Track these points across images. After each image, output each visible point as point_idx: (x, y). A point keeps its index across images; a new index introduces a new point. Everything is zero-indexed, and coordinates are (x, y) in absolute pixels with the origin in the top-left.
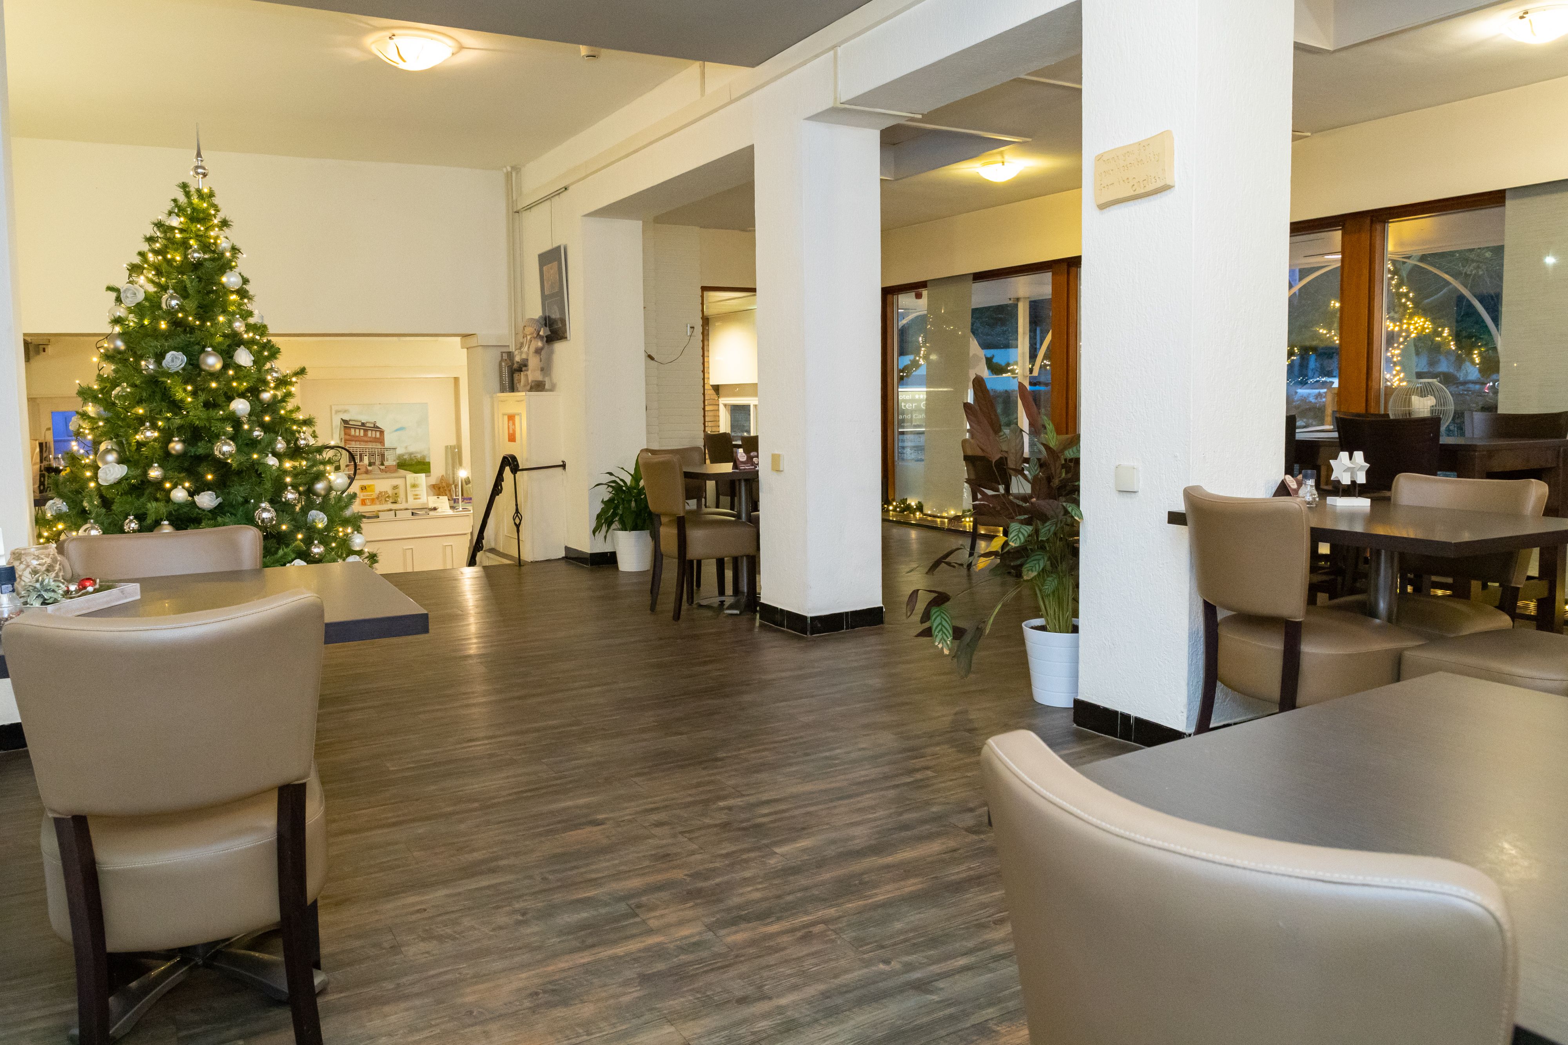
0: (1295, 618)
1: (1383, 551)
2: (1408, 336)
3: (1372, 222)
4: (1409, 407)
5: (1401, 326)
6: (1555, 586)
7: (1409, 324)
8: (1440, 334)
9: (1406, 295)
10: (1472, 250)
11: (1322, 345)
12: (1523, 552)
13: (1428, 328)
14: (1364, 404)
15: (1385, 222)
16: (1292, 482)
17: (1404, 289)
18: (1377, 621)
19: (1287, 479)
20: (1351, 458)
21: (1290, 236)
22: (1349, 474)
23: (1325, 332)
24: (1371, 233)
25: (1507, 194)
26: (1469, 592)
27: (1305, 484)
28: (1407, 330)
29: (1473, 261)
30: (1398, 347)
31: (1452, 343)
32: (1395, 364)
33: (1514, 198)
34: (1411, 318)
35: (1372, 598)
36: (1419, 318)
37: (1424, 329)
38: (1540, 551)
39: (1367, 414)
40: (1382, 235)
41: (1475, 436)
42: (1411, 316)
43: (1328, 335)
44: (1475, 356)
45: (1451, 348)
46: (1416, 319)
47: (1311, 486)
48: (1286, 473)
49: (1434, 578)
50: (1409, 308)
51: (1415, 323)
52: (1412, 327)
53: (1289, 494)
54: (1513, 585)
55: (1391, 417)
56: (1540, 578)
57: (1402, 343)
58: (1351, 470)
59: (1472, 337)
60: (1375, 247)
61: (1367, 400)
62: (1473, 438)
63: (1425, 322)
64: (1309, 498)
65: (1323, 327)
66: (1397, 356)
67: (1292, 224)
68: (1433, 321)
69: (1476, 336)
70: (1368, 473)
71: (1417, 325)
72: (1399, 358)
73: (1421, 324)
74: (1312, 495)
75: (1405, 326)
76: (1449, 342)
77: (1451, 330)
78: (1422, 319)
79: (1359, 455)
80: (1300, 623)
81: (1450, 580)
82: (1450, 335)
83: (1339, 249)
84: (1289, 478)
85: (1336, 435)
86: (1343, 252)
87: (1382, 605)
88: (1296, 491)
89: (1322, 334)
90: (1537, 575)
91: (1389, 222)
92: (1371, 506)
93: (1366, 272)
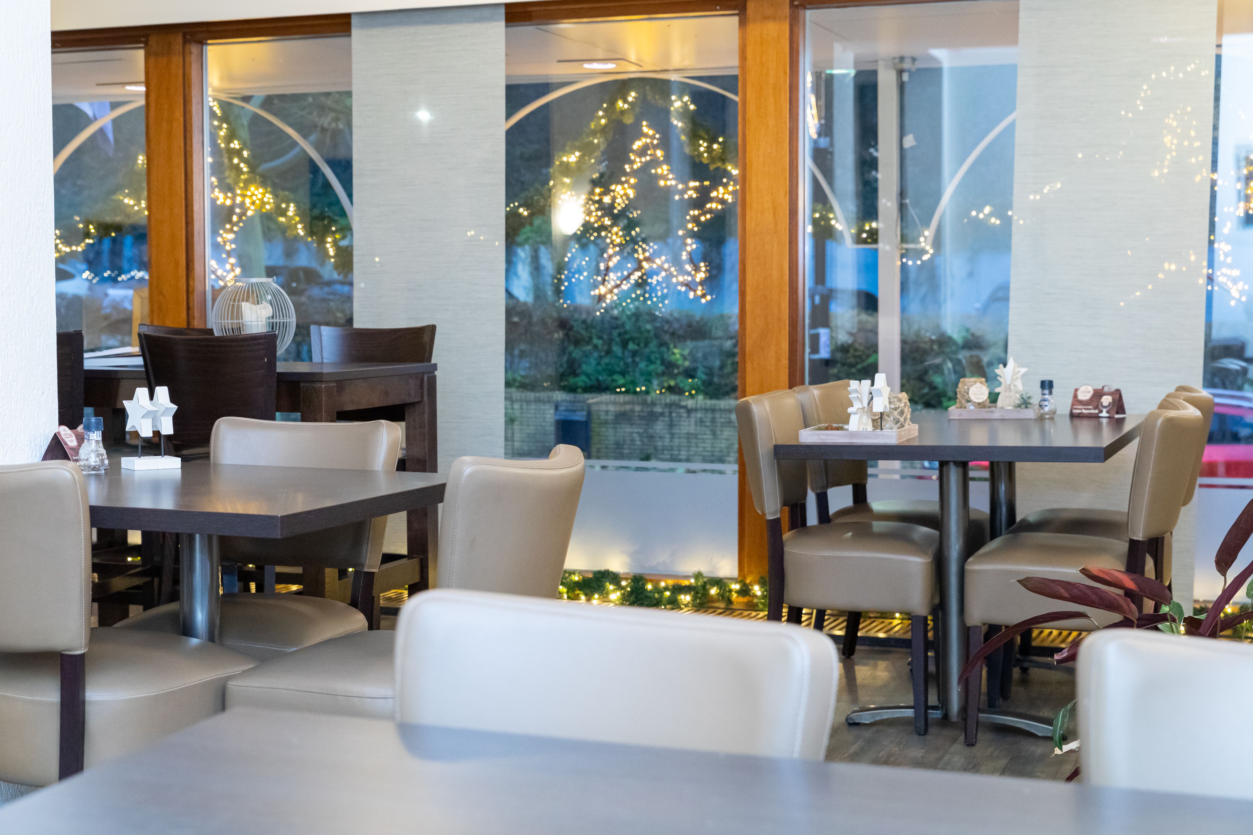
0: (76, 650)
1: (197, 537)
2: (244, 213)
3: (185, 42)
4: (238, 318)
5: (233, 199)
6: (427, 566)
7: (244, 196)
8: (283, 213)
9: (238, 153)
10: (328, 94)
11: (128, 222)
12: (376, 521)
13: (269, 203)
14: (184, 315)
15: (202, 43)
16: (68, 437)
17: (236, 145)
18: (194, 641)
19: (62, 433)
20: (151, 397)
21: (52, 53)
22: (150, 421)
23: (132, 202)
24: (184, 58)
25: (354, 21)
26: (323, 584)
27: (89, 440)
28: (242, 205)
29: (331, 110)
30: (231, 231)
31: (300, 226)
32: (229, 254)
33: (362, 26)
34: (246, 188)
35: (186, 608)
36: (257, 189)
37: (263, 203)
38: (408, 517)
39: (189, 328)
40: (199, 63)
41: (325, 361)
42: (247, 183)
43: (136, 208)
44: (328, 245)
45: (298, 234)
46: (252, 188)
47: (97, 442)
48: (61, 423)
49: (279, 569)
50: (242, 173)
51: (252, 196)
52: (248, 201)
53: (66, 457)
54: (366, 570)
55: (216, 335)
56: (409, 556)
57: (236, 224)
58: (154, 416)
59: (323, 218)
60: (190, 80)
61: (188, 308)
62: (322, 363)
63: (264, 194)
64: (93, 460)
65: (128, 195)
66: (232, 242)
67: (54, 34)
68: (275, 195)
69: (329, 217)
70: (177, 419)
71: (254, 198)
72: (233, 246)
73: (260, 196)
74: (98, 455)
75: (239, 200)
76: (296, 224)
77: (298, 207)
78: (261, 190)
79: (162, 392)
80: (82, 656)
81: (298, 570)
82: (296, 215)
83: (143, 78)
84: (65, 431)
85: (140, 361)
86: (147, 84)
87: (200, 617)
88: (76, 450)
89: (128, 205)
90: (404, 551)
91: (207, 44)
92: (183, 467)
93: (179, 114)
